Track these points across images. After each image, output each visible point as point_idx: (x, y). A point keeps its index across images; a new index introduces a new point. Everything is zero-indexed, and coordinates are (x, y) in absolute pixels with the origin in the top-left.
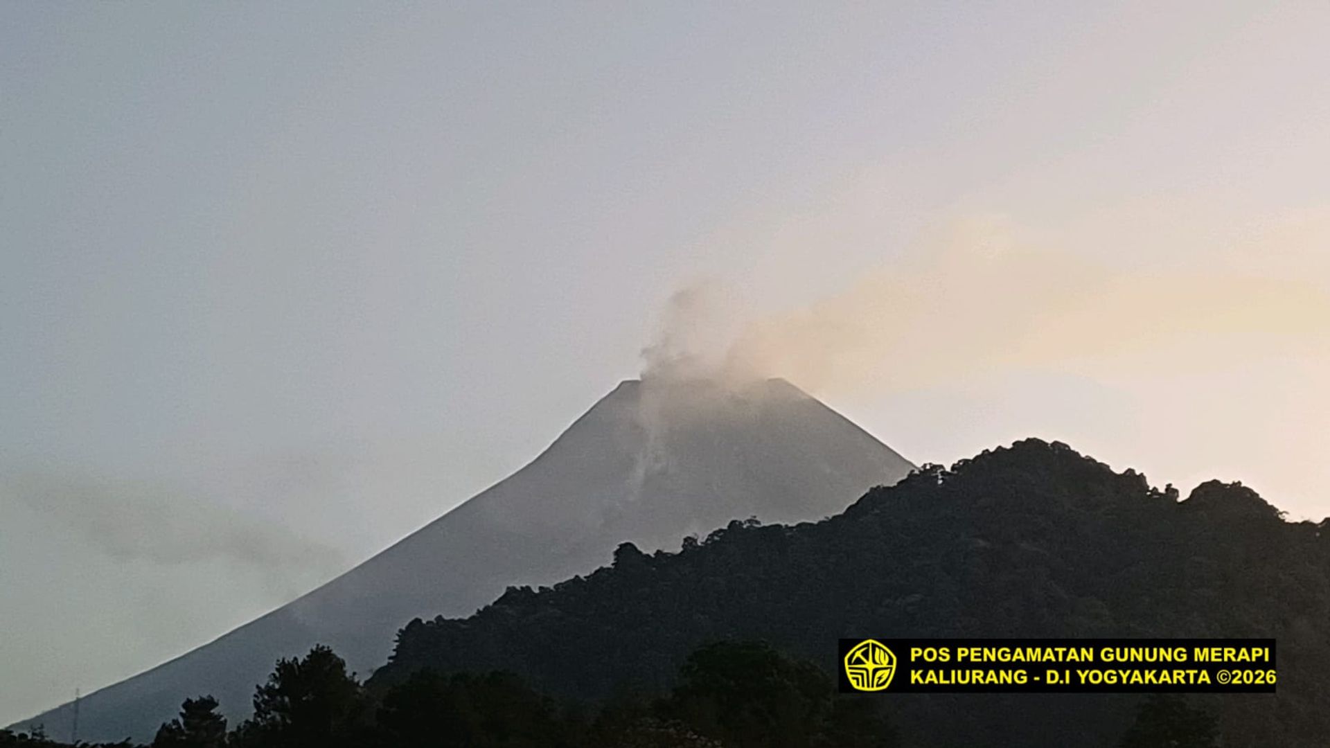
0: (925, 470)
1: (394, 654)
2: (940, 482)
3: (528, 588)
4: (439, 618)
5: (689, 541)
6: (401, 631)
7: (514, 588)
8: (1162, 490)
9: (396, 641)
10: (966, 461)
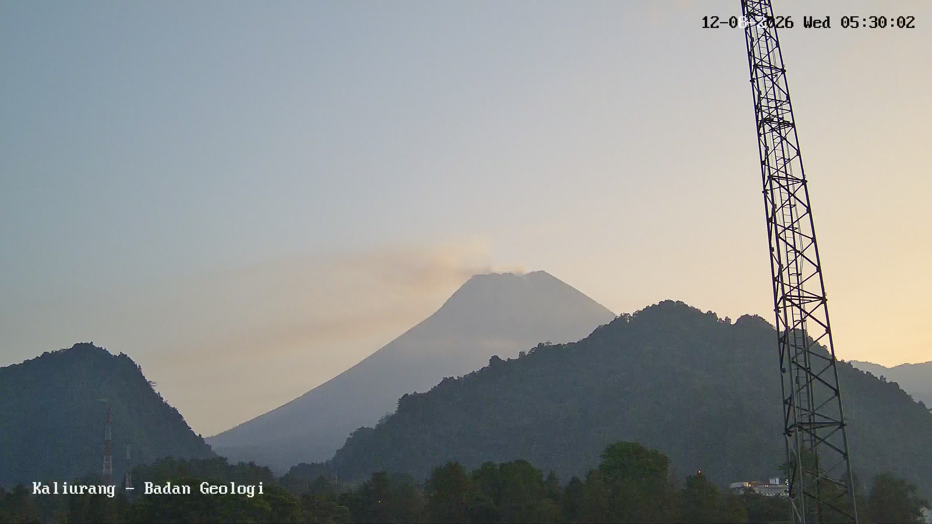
0: (622, 316)
1: (396, 409)
2: (628, 321)
3: (453, 377)
4: (415, 393)
5: (522, 354)
6: (399, 399)
7: (446, 378)
8: (723, 319)
9: (397, 404)
10: (639, 312)
